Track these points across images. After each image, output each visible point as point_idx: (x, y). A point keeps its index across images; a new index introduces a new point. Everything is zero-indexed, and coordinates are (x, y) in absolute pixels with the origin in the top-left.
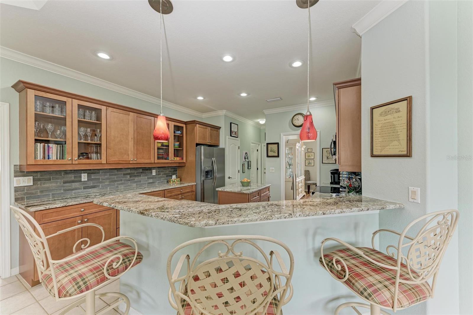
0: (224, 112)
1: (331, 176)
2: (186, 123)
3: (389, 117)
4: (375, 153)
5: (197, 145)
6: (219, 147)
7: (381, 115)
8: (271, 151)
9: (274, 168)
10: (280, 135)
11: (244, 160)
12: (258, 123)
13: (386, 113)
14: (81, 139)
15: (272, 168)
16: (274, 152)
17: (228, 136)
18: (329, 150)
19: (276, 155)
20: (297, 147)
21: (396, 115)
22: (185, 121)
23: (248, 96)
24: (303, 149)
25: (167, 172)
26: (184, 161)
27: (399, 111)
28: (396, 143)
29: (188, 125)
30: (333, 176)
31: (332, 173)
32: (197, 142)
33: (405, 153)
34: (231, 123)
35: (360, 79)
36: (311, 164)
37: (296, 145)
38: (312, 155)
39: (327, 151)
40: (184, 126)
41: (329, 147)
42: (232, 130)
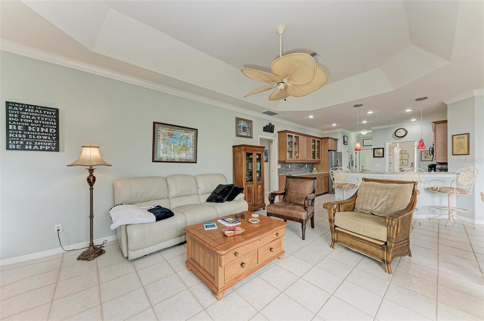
0: (341, 130)
1: (429, 169)
2: (321, 139)
3: (460, 140)
4: (454, 154)
5: (329, 150)
6: (336, 152)
7: (457, 138)
8: (378, 153)
9: (379, 165)
10: (385, 143)
11: (350, 160)
12: (361, 134)
13: (459, 138)
14: (296, 150)
15: (378, 165)
16: (379, 154)
17: (343, 145)
18: (428, 152)
19: (382, 155)
20: (395, 150)
21: (463, 139)
22: (321, 137)
23: (368, 122)
24: (398, 151)
25: (310, 166)
26: (320, 160)
27: (464, 138)
28: (463, 150)
29: (322, 140)
30: (430, 168)
31: (429, 167)
32: (329, 149)
33: (467, 153)
34: (344, 136)
35: (447, 121)
36: (405, 163)
37: (394, 149)
38: (406, 156)
39: (425, 153)
40: (320, 140)
41: (428, 150)
42: (345, 140)
